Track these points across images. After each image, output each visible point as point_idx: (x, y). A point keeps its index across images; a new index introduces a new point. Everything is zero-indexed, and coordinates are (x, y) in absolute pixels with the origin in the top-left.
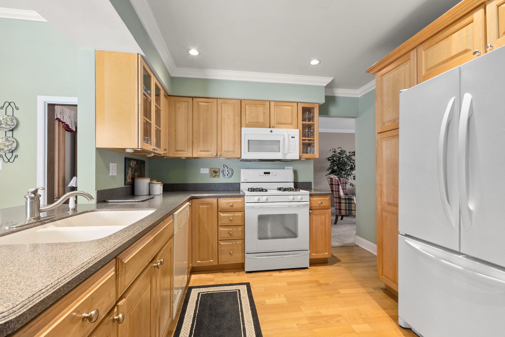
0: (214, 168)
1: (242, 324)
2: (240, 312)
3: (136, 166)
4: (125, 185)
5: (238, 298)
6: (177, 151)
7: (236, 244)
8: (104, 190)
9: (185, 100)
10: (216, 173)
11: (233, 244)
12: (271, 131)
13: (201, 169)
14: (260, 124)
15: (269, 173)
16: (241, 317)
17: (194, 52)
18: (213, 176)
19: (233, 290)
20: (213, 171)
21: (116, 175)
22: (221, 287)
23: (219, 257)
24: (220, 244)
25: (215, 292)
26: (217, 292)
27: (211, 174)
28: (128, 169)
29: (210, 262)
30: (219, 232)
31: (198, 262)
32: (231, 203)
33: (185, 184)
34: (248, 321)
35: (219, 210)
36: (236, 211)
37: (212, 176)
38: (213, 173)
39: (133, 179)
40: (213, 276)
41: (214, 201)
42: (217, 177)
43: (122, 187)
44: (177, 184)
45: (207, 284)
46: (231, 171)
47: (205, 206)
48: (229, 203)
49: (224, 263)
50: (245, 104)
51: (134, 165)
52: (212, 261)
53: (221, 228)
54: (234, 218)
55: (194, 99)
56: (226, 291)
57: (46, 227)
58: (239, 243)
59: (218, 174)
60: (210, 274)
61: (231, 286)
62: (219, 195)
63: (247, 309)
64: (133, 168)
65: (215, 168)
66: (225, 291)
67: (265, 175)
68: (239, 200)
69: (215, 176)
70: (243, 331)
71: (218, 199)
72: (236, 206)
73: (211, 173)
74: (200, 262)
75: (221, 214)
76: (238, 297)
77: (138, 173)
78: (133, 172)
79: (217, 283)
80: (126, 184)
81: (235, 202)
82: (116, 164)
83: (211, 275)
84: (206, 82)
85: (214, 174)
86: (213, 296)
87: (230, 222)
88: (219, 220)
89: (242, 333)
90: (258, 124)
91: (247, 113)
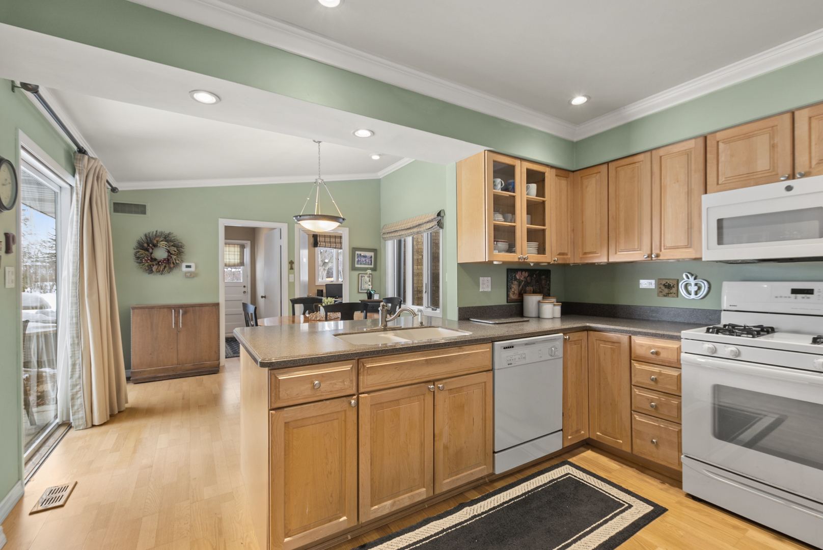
0: (666, 279)
1: (572, 539)
2: (590, 528)
3: (528, 278)
4: (507, 302)
5: (613, 514)
6: (585, 253)
7: (665, 429)
8: (469, 308)
9: (596, 172)
10: (668, 288)
11: (659, 426)
12: (789, 188)
13: (642, 281)
14: (760, 176)
15: (810, 292)
16: (582, 532)
17: (579, 100)
18: (664, 293)
19: (620, 499)
20: (664, 285)
21: (489, 290)
22: (609, 486)
23: (633, 441)
24: (635, 418)
25: (591, 486)
26: (593, 487)
27: (660, 290)
28: (512, 283)
29: (618, 442)
30: (633, 397)
31: (598, 433)
32: (654, 347)
33: (614, 305)
34: (586, 543)
35: (632, 357)
36: (667, 364)
37: (661, 294)
38: (663, 287)
39: (521, 295)
40: (619, 467)
41: (624, 338)
42: (673, 297)
43: (500, 305)
44: (601, 304)
45: (595, 471)
46: (703, 285)
47: (609, 346)
48: (650, 347)
49: (643, 456)
50: (715, 143)
51: (525, 277)
52: (621, 441)
53: (637, 389)
54: (661, 377)
55: (610, 164)
56: (607, 494)
57: (387, 334)
58: (674, 431)
59: (674, 290)
60: (617, 462)
61: (626, 493)
62: (631, 329)
63: (608, 533)
64: (523, 281)
65: (668, 279)
66: (607, 492)
67: (794, 295)
68: (672, 345)
69: (668, 294)
70: (563, 546)
71: (630, 337)
72: (664, 355)
73: (660, 288)
74: (601, 434)
75: (635, 364)
76: (615, 512)
77: (532, 286)
78: (521, 287)
79: (611, 478)
80: (509, 301)
81: (663, 348)
82: (489, 278)
83: (616, 465)
84: (629, 127)
85: (666, 291)
86: (580, 489)
87: (653, 383)
88: (633, 375)
89: (558, 546)
90: (754, 177)
91: (722, 158)
